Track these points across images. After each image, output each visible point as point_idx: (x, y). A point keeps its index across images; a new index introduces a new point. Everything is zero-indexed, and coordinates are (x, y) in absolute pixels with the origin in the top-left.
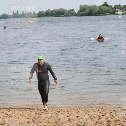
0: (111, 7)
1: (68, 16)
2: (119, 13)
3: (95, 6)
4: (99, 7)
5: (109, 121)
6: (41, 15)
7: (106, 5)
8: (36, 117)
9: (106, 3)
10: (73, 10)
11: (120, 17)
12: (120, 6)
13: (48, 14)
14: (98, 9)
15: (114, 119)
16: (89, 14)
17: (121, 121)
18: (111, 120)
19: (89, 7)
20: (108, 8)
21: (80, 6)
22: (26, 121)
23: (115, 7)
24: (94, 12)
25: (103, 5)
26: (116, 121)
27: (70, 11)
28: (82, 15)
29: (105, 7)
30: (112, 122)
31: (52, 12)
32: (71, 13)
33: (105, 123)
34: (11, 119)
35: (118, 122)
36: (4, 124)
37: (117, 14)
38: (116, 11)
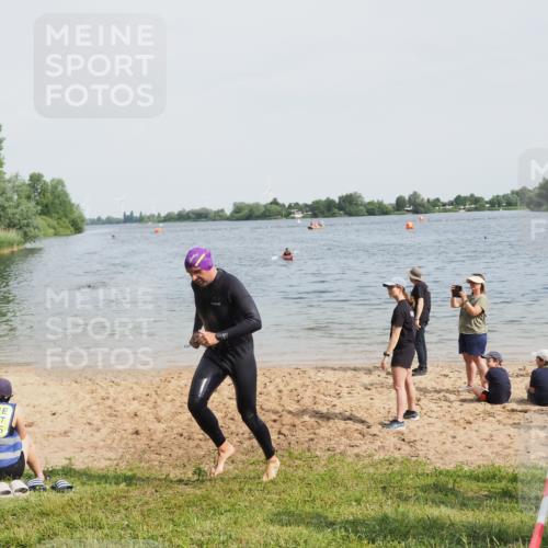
0: (284, 205)
1: (215, 220)
2: (297, 216)
3: (257, 205)
4: (265, 206)
5: (280, 391)
6: (169, 218)
7: (275, 202)
8: (162, 386)
9: (275, 199)
10: (222, 211)
11: (299, 221)
12: (297, 204)
13: (183, 217)
14: (263, 209)
15: (290, 388)
16: (249, 217)
17: (300, 390)
18: (284, 389)
19: (248, 206)
20: (279, 208)
21: (235, 204)
22: (145, 392)
23: (290, 206)
24: (257, 213)
25: (271, 203)
26: (291, 391)
27: (218, 211)
28: (238, 219)
29: (274, 207)
30: (285, 392)
31: (188, 213)
32: (219, 216)
33: (274, 394)
34: (119, 389)
35: (295, 393)
36: (108, 398)
37: (293, 218)
38: (290, 213)
